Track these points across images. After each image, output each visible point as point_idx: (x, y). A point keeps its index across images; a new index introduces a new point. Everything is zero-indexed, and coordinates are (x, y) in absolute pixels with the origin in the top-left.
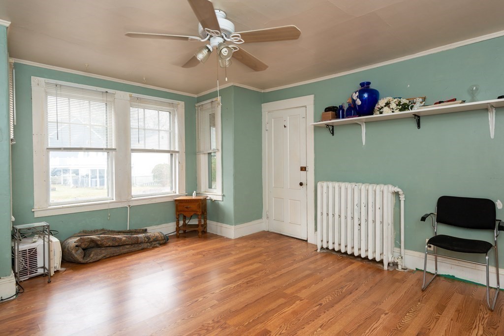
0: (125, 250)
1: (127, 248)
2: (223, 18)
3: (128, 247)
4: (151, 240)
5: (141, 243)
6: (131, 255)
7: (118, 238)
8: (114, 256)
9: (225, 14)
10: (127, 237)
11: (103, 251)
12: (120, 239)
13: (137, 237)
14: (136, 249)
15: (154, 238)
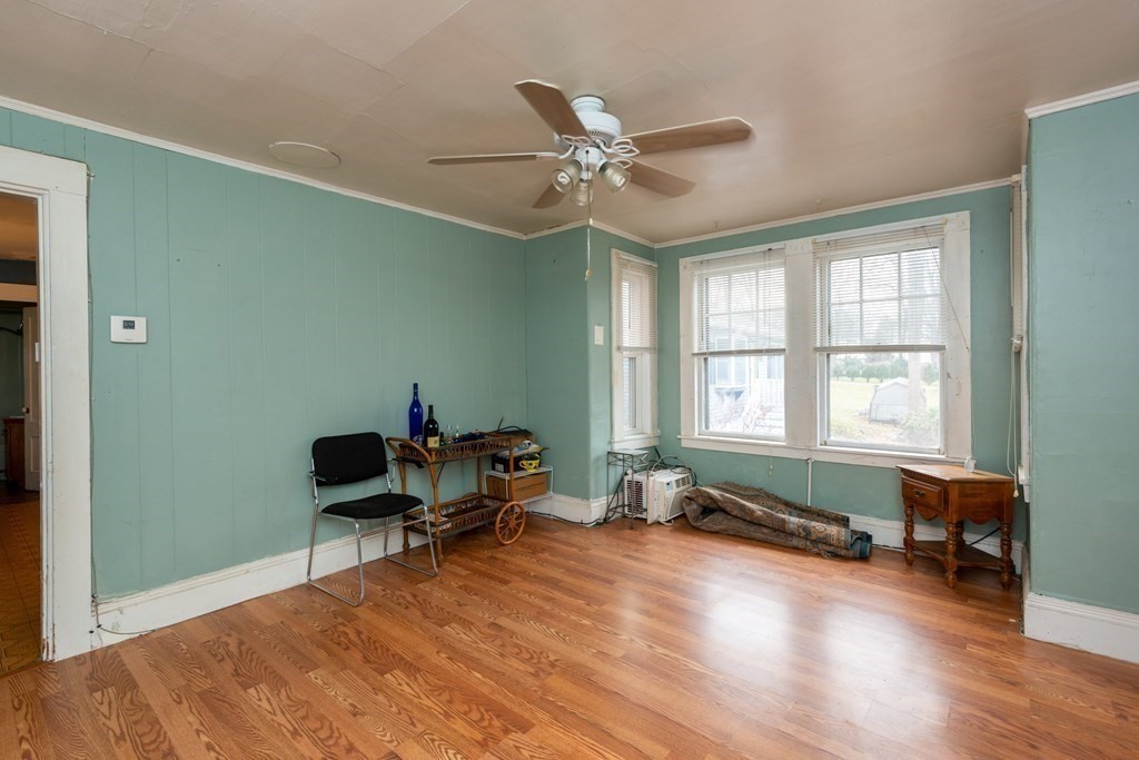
0: (759, 536)
1: (763, 533)
2: (599, 111)
3: (765, 530)
4: (814, 537)
5: (792, 534)
6: (756, 546)
7: (749, 509)
8: (740, 537)
9: (602, 102)
10: (765, 512)
11: (725, 522)
12: (753, 512)
13: (783, 520)
14: (782, 541)
15: (821, 535)
